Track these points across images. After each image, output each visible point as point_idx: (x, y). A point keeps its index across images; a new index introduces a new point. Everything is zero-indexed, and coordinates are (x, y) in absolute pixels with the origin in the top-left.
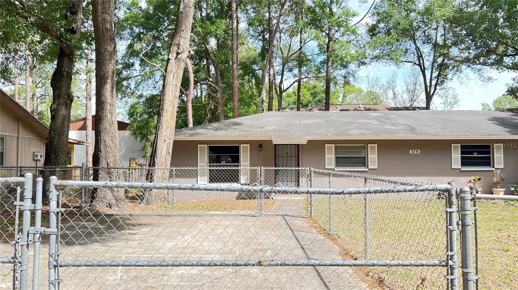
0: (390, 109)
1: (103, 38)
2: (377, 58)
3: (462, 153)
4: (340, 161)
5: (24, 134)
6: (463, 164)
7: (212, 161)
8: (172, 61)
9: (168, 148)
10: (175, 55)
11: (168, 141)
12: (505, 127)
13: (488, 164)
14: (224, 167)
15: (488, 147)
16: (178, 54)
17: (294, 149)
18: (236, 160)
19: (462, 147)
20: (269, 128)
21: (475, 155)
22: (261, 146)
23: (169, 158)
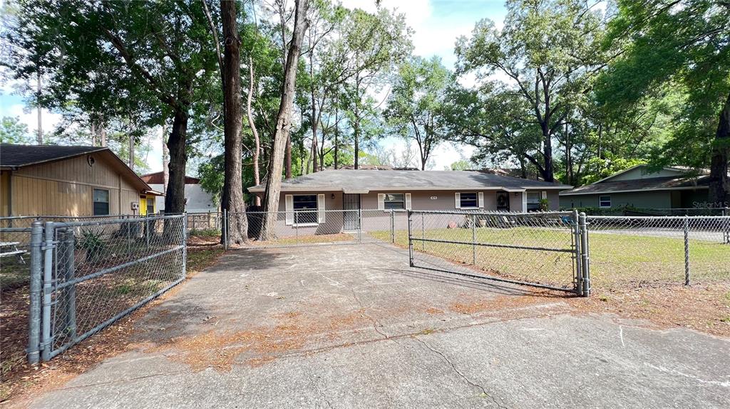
0: (394, 169)
1: (235, 112)
2: (391, 133)
3: (461, 198)
4: (388, 205)
5: (124, 188)
6: (461, 206)
7: (296, 206)
8: (279, 131)
9: (277, 197)
10: (281, 126)
11: (277, 192)
12: (479, 182)
13: (475, 205)
14: (305, 210)
15: (475, 194)
16: (283, 126)
17: (356, 197)
18: (315, 205)
19: (461, 195)
20: (337, 182)
21: (468, 200)
22: (333, 195)
23: (277, 204)
